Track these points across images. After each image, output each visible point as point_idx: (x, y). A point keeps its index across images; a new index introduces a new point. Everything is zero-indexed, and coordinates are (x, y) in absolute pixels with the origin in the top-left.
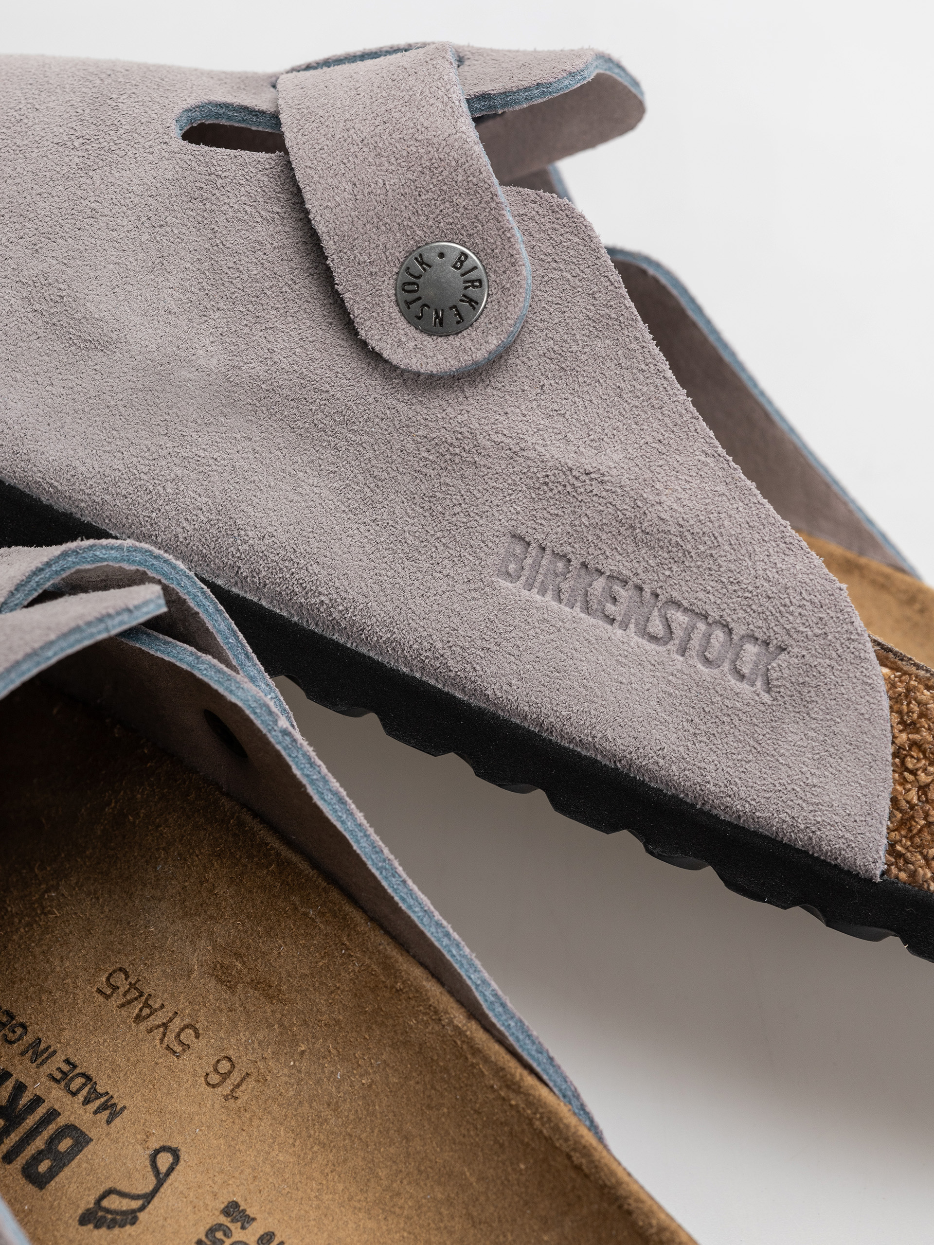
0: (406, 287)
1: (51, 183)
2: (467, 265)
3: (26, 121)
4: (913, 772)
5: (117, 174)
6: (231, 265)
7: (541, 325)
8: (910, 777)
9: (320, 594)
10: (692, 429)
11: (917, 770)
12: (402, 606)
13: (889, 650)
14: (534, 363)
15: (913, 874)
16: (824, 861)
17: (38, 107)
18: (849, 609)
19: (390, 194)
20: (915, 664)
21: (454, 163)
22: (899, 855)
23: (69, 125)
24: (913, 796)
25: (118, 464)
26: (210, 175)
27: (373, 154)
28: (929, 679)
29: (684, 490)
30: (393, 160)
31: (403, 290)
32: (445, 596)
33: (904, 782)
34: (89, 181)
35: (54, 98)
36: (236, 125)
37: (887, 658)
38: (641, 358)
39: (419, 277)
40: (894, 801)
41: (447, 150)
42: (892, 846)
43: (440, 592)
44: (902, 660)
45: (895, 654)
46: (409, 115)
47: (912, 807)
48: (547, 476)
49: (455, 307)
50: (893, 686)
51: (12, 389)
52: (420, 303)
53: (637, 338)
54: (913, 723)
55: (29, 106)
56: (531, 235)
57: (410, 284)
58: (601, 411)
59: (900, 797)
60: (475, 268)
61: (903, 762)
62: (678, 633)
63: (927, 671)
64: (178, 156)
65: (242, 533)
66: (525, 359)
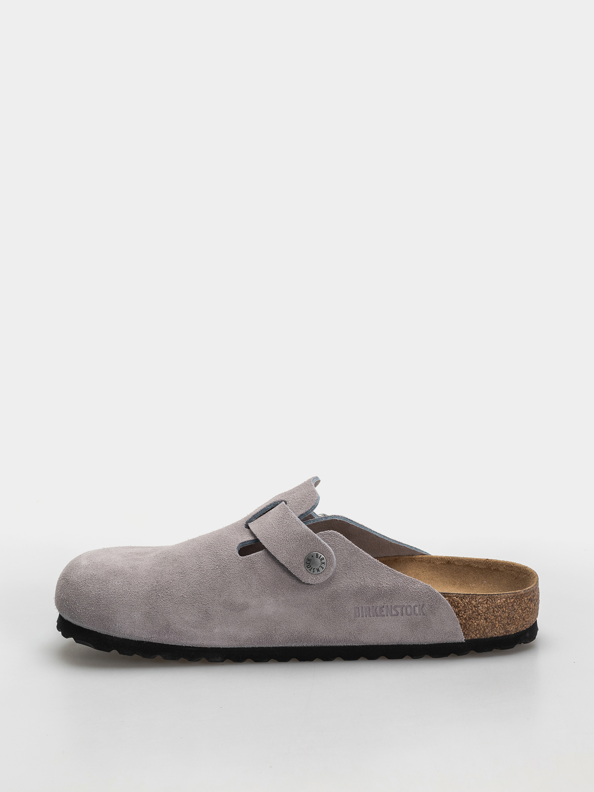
0: (308, 567)
1: (216, 579)
2: (319, 556)
3: (201, 567)
4: (462, 616)
5: (231, 571)
6: (265, 579)
7: (339, 560)
8: (461, 618)
9: (317, 639)
10: (382, 567)
11: (462, 615)
12: (337, 633)
13: (444, 593)
14: (341, 569)
15: (471, 637)
16: (451, 643)
17: (202, 562)
18: (433, 590)
19: (295, 549)
20: (452, 594)
21: (306, 536)
22: (466, 635)
23: (212, 564)
24: (464, 621)
25: (260, 632)
26: (252, 562)
27: (287, 541)
28: (456, 595)
29: (387, 581)
30: (292, 541)
31: (308, 568)
32: (345, 627)
33: (461, 619)
34: (225, 575)
35: (204, 558)
36: (248, 545)
37: (445, 595)
38: (364, 557)
39: (310, 563)
40: (461, 624)
41: (303, 533)
42: (464, 633)
43: (344, 626)
44: (448, 594)
45: (446, 593)
46: (290, 529)
47: (465, 624)
48: (356, 592)
49: (320, 566)
50: (449, 601)
51: (229, 628)
52: (313, 569)
53: (361, 553)
54: (457, 606)
55: (200, 563)
56: (328, 542)
57: (308, 566)
58: (361, 573)
59: (461, 623)
60: (321, 556)
61: (459, 615)
62: (399, 611)
63: (455, 594)
64: (243, 561)
65: (294, 634)
66: (339, 569)
